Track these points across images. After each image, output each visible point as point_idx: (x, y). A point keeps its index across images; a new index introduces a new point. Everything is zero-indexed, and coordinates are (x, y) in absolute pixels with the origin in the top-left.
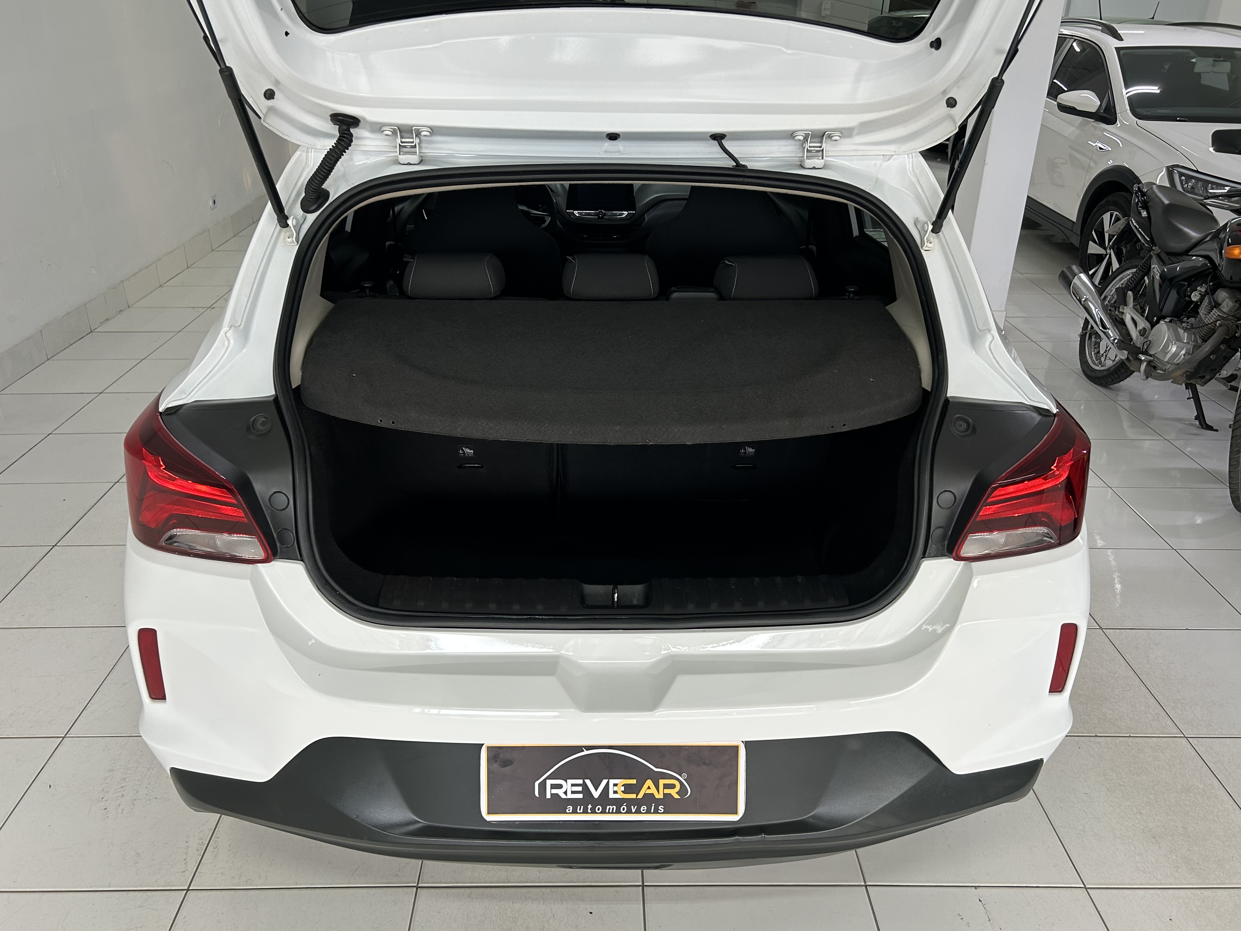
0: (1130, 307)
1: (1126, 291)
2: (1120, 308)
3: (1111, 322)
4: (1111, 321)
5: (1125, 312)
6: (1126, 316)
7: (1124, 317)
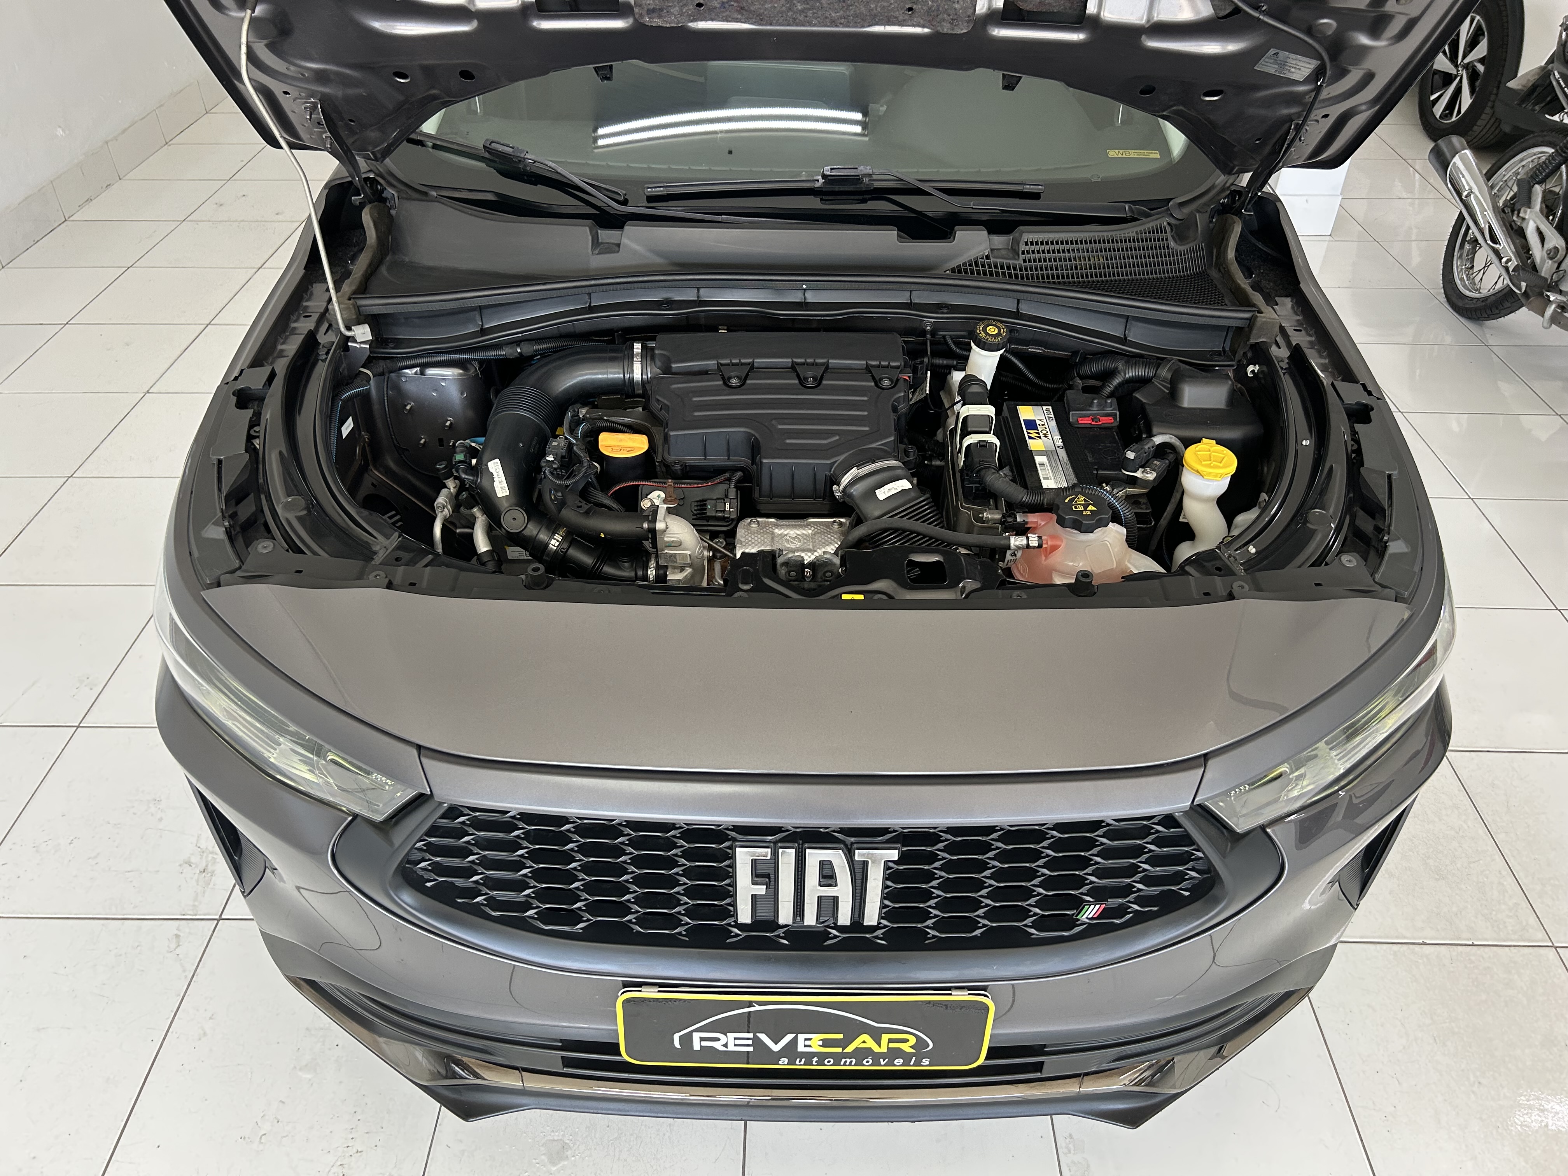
0: (1535, 210)
1: (1532, 184)
2: (1522, 211)
3: (1503, 231)
4: (1505, 229)
5: (1527, 217)
6: (1528, 224)
7: (1524, 225)
